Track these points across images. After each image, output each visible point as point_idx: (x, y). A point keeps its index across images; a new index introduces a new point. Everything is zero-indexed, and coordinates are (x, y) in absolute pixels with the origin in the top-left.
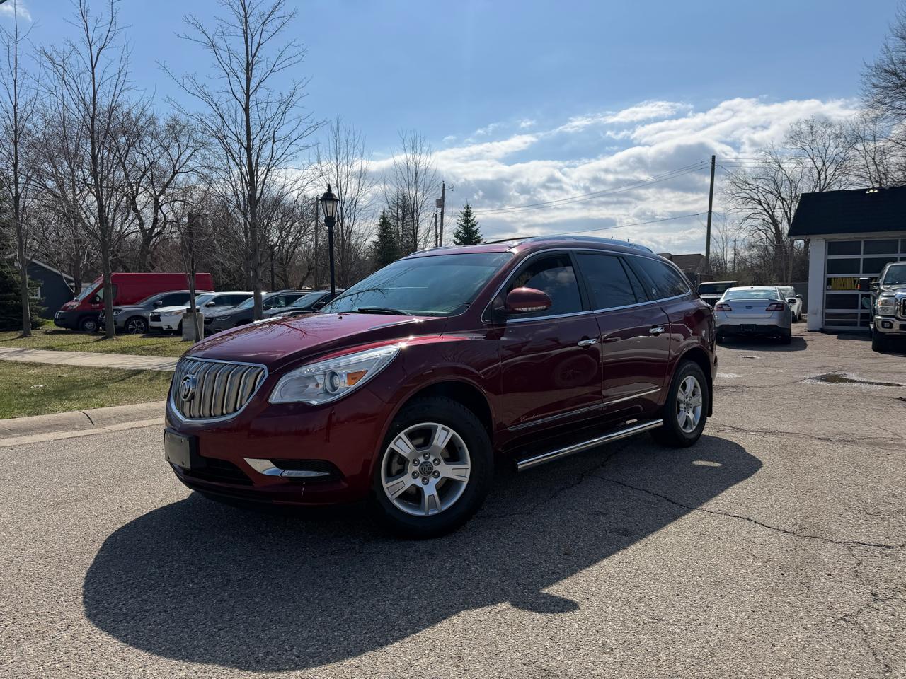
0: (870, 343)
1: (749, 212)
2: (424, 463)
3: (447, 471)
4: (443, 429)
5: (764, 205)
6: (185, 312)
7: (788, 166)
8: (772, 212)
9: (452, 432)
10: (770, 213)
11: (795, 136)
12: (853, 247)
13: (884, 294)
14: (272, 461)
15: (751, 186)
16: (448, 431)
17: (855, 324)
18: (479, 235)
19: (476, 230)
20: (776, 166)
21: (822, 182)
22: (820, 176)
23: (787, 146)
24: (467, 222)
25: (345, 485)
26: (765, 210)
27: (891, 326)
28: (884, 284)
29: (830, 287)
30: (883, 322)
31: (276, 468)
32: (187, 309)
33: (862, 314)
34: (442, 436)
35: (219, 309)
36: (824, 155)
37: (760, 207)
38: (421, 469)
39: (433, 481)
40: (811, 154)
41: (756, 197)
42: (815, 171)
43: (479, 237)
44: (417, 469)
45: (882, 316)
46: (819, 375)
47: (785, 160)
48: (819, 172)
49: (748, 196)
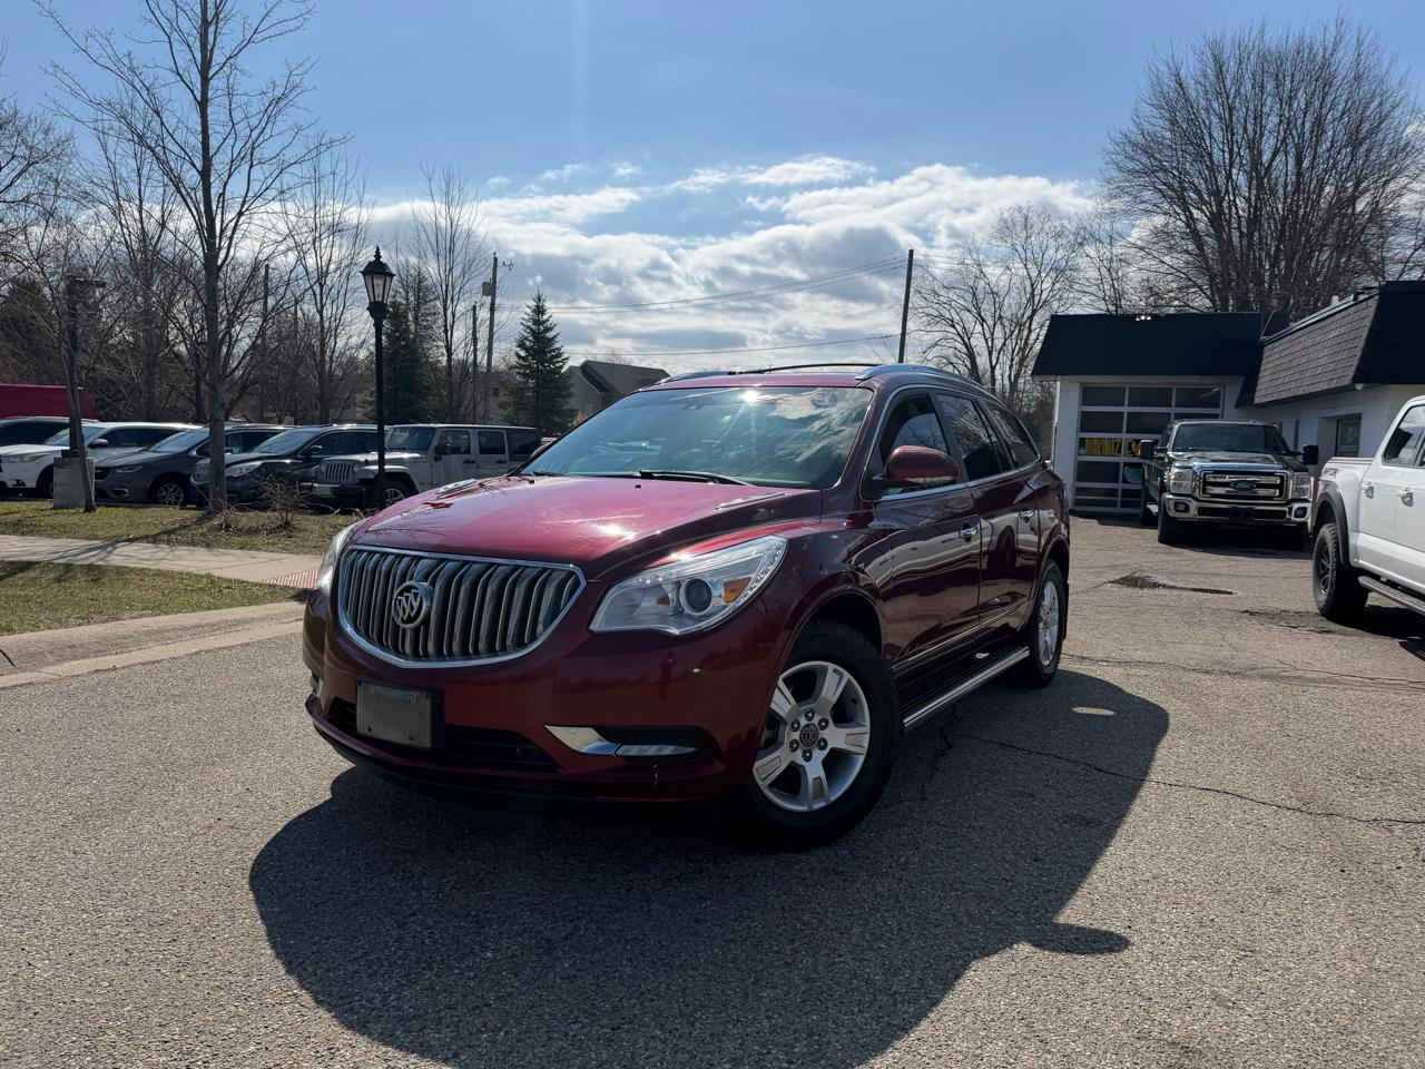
0: (1154, 533)
1: (938, 336)
2: (807, 726)
3: (836, 737)
4: (835, 671)
5: (957, 326)
6: (59, 456)
7: (994, 272)
8: (969, 339)
9: (847, 676)
10: (966, 339)
11: (1005, 229)
12: (1114, 396)
13: (1177, 464)
14: (597, 729)
15: (941, 298)
16: (842, 676)
17: (1114, 504)
18: (557, 346)
19: (553, 338)
20: (975, 270)
21: (1037, 298)
22: (1033, 290)
23: (994, 242)
24: (537, 322)
25: (720, 767)
26: (959, 334)
27: (1187, 509)
28: (1173, 450)
29: (1083, 451)
30: (1176, 504)
31: (608, 743)
32: (63, 451)
33: (1123, 490)
34: (834, 682)
35: (116, 452)
36: (1040, 260)
37: (952, 330)
38: (803, 736)
39: (819, 755)
40: (1023, 256)
41: (947, 315)
42: (1028, 283)
43: (559, 349)
44: (796, 735)
45: (1173, 494)
46: (1118, 577)
47: (989, 263)
48: (1032, 285)
49: (936, 314)
